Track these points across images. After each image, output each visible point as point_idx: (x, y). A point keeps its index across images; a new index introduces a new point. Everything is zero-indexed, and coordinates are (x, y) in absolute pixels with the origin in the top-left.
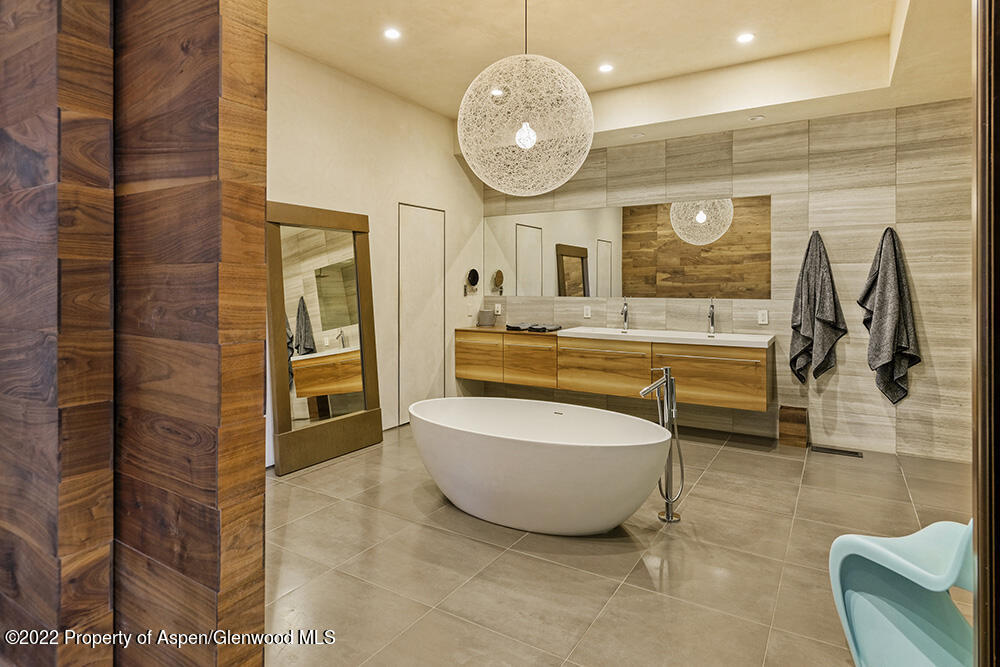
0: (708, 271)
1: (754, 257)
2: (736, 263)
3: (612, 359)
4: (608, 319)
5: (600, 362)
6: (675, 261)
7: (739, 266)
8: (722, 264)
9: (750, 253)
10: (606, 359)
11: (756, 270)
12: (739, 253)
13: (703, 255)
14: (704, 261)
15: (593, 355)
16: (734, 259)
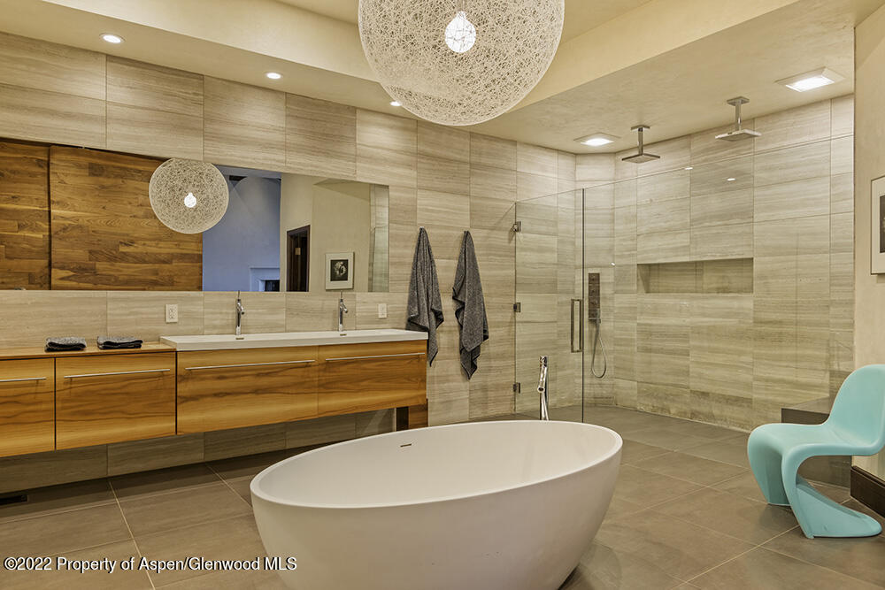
0: (130, 271)
1: (183, 257)
2: (164, 262)
3: (267, 374)
4: (206, 322)
5: (250, 382)
6: (80, 254)
7: (167, 265)
8: (145, 262)
9: (178, 251)
10: (258, 375)
11: (187, 273)
12: (168, 251)
13: (123, 249)
14: (124, 257)
15: (236, 372)
16: (161, 257)
